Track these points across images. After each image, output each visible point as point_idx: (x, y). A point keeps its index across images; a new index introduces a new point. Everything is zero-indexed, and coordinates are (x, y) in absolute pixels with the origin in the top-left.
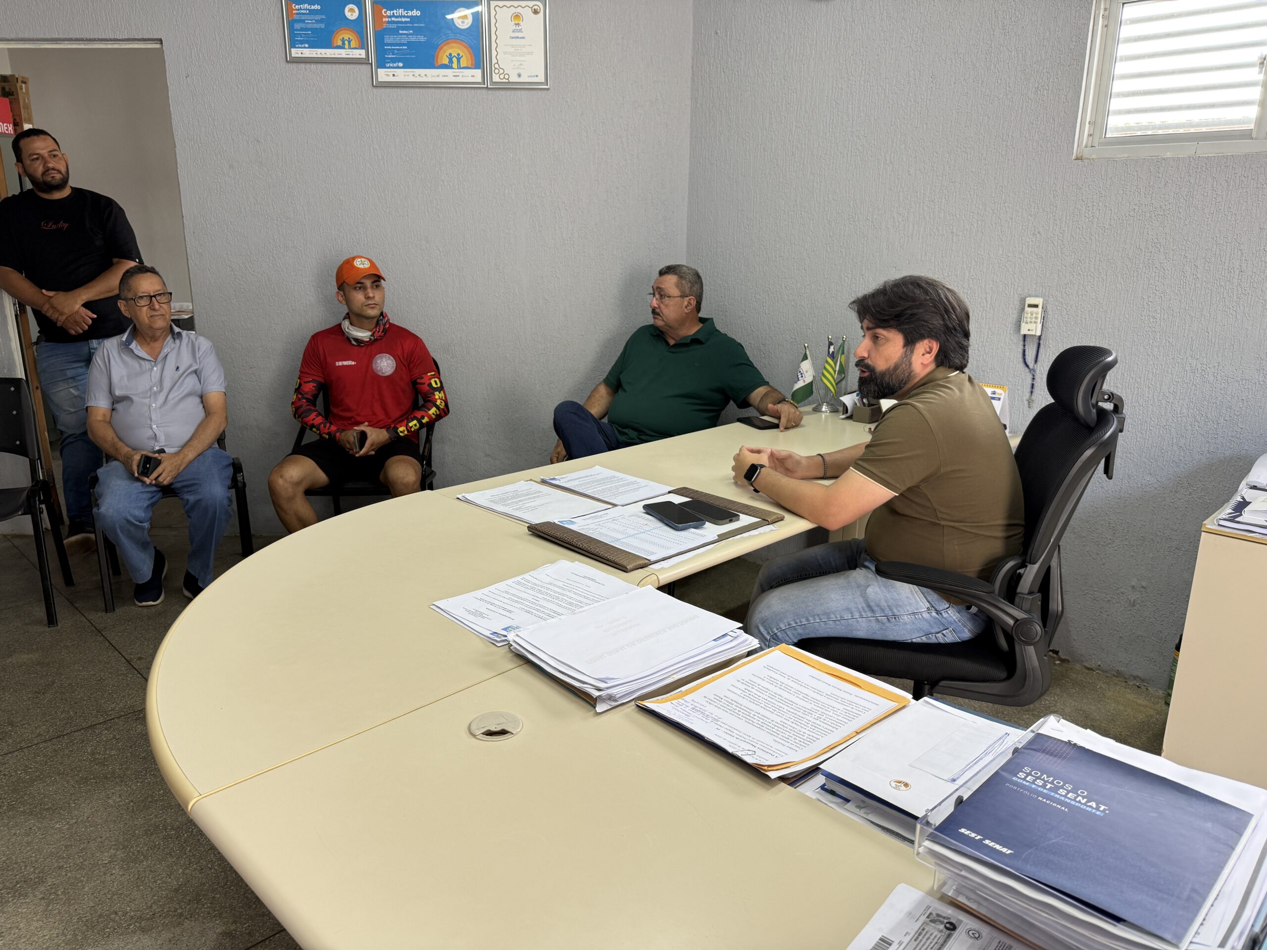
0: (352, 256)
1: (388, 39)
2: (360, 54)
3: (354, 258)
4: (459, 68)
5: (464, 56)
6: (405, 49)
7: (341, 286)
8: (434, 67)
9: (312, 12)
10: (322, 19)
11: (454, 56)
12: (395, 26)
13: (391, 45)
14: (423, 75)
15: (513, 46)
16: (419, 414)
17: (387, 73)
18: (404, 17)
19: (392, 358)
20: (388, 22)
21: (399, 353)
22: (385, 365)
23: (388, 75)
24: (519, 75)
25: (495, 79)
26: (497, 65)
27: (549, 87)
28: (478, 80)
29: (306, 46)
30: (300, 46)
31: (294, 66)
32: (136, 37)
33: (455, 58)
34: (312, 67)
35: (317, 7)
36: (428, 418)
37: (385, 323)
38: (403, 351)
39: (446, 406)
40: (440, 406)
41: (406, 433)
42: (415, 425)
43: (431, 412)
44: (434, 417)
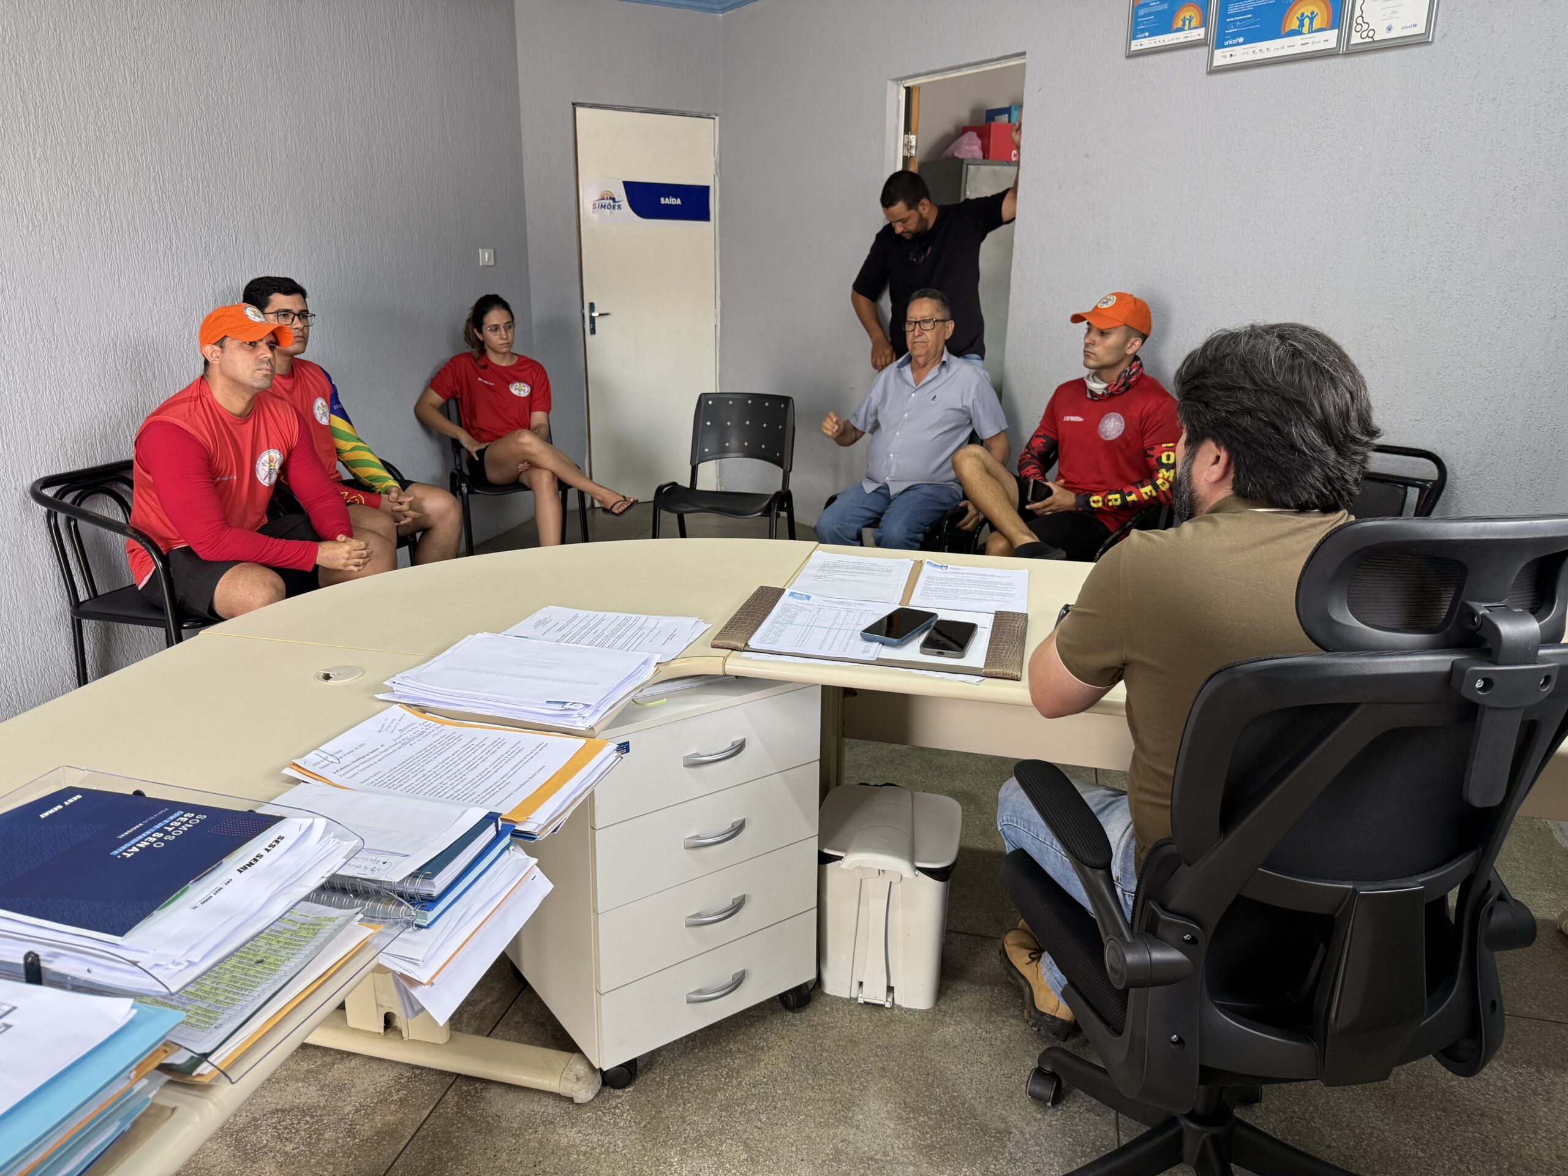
1: (1232, 9)
2: (1199, 34)
4: (1312, 30)
5: (1319, 14)
6: (1250, 18)
8: (1281, 36)
11: (1307, 16)
13: (1234, 15)
14: (1264, 50)
16: (1128, 490)
17: (1224, 54)
19: (1122, 419)
22: (1113, 427)
23: (1225, 57)
24: (1389, 29)
25: (1356, 39)
26: (1361, 18)
27: (1430, 40)
28: (1333, 44)
29: (1147, 34)
30: (1140, 36)
31: (1133, 61)
32: (1007, 54)
33: (1307, 18)
34: (1150, 59)
36: (1137, 496)
37: (1130, 377)
38: (1144, 413)
39: (1171, 488)
40: (1160, 486)
41: (1100, 504)
42: (1116, 500)
43: (1143, 490)
44: (1146, 497)
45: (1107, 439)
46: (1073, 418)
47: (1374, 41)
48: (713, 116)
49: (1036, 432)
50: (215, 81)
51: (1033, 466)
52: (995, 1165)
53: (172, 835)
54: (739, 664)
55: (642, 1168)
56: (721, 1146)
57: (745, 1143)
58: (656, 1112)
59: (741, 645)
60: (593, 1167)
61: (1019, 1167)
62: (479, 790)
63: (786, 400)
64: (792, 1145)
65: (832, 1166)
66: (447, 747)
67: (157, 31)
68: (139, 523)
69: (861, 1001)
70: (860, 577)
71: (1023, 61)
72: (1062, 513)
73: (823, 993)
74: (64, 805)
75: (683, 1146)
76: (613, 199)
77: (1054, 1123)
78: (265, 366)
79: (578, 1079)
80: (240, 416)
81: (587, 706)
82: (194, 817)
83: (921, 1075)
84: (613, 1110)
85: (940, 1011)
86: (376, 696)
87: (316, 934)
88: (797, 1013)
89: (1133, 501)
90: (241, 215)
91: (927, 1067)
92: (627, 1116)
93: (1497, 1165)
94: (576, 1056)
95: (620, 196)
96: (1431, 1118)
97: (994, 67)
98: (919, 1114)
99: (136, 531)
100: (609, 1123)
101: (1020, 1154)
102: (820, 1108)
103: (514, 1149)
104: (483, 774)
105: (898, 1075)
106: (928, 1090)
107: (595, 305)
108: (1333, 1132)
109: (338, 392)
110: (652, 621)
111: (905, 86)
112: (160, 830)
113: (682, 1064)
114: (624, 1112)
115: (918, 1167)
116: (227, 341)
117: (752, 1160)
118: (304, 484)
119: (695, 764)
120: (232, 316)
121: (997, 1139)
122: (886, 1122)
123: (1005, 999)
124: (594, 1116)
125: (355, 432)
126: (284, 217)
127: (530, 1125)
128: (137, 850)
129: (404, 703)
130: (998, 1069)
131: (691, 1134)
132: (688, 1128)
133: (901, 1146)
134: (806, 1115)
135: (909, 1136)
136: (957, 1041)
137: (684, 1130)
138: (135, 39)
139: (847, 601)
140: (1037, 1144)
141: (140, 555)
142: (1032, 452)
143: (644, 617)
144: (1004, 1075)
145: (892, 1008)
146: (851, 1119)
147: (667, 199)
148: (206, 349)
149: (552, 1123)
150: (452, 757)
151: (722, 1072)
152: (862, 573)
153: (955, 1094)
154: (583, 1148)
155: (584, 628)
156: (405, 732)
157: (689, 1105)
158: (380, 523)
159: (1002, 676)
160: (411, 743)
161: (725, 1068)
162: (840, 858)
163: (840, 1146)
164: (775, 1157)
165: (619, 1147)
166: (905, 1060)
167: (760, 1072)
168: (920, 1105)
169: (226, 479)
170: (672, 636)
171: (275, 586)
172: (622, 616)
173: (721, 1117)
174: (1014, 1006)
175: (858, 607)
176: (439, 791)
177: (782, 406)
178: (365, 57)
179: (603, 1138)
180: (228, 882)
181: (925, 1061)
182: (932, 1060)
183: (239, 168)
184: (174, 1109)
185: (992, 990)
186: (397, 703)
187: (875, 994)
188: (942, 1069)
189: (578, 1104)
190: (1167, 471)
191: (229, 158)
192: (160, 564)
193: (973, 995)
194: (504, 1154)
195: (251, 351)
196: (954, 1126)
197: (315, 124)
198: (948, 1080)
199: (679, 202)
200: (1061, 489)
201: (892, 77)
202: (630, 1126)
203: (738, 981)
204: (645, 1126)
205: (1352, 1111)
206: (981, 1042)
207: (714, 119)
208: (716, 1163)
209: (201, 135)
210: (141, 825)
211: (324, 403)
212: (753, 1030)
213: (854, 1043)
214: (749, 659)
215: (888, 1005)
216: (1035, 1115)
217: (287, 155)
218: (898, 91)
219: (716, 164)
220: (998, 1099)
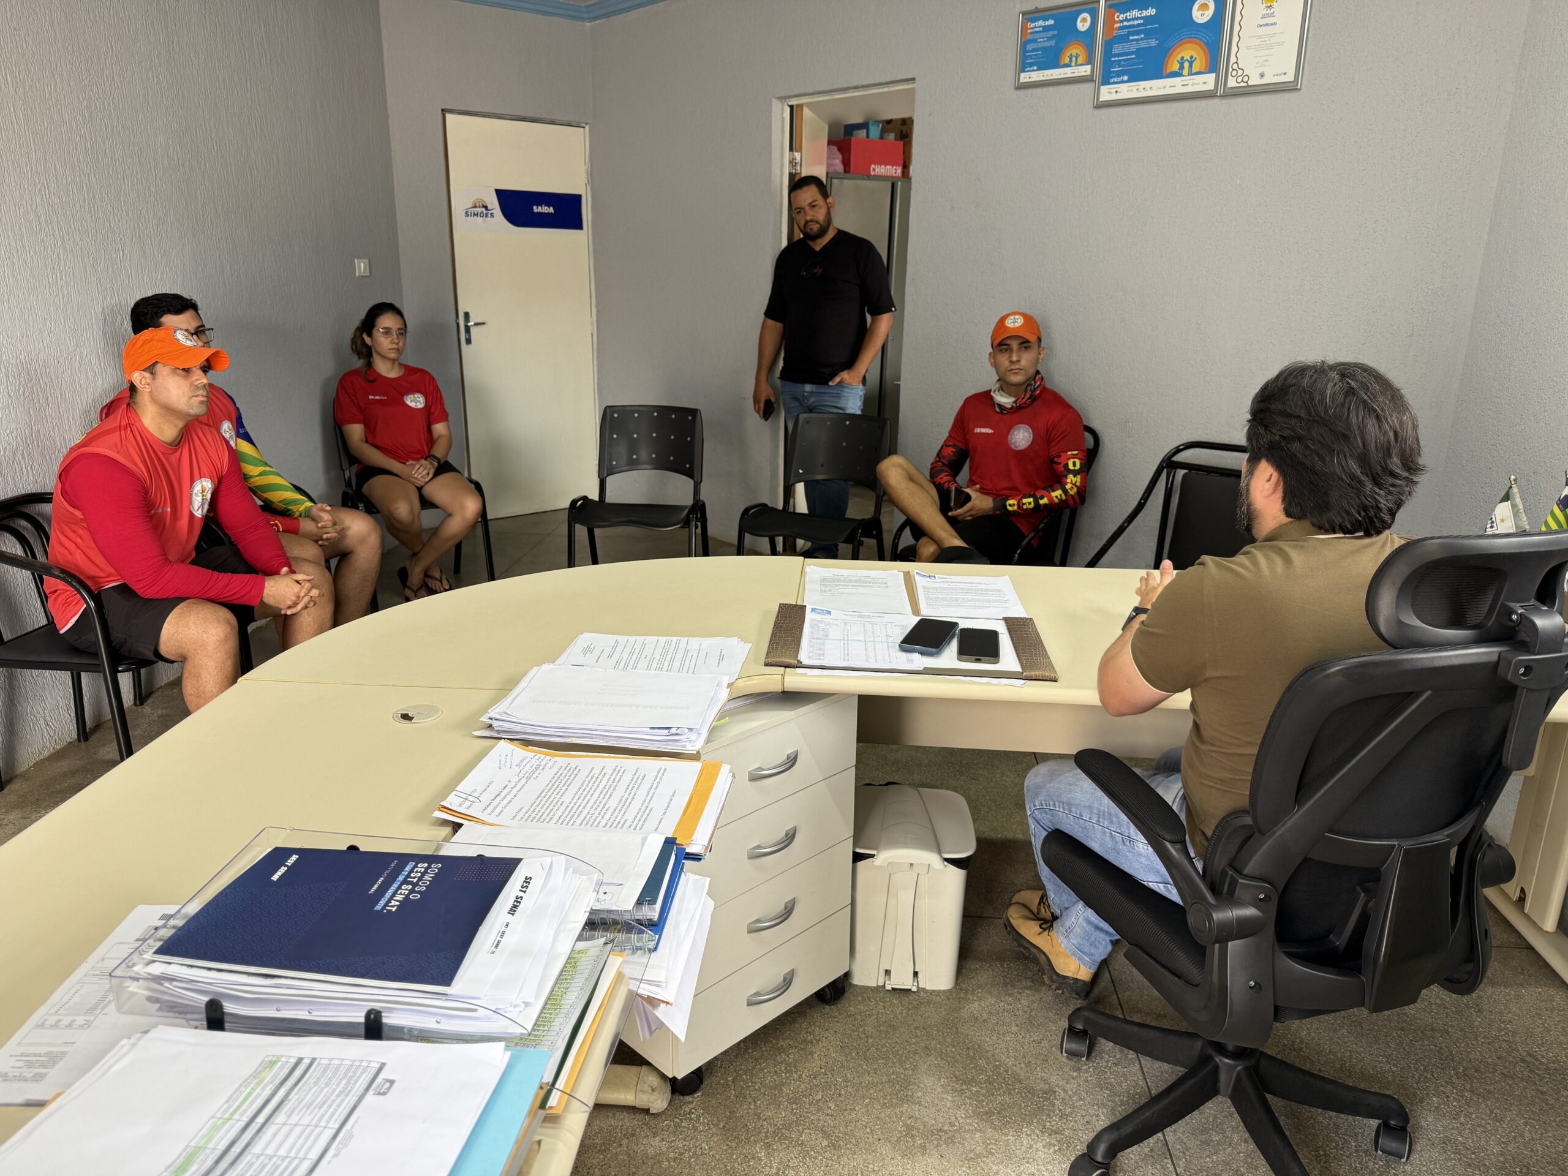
1: (1117, 49)
2: (1085, 70)
3: (1007, 316)
4: (1190, 74)
5: (1198, 59)
6: (1133, 58)
8: (1163, 76)
9: (1046, 29)
10: (1054, 35)
11: (1187, 60)
12: (1125, 32)
13: (1118, 55)
14: (1148, 88)
15: (1258, 37)
16: (1040, 494)
17: (1109, 90)
18: (1138, 18)
19: (1030, 430)
20: (1120, 28)
21: (1043, 425)
22: (1021, 437)
23: (1110, 93)
24: (1262, 75)
25: (1232, 83)
26: (1236, 65)
27: (1299, 87)
28: (1210, 86)
29: (1035, 68)
30: (1028, 69)
31: (1022, 92)
32: (897, 79)
33: (1187, 62)
34: (1038, 91)
35: (1051, 22)
36: (1049, 500)
37: (1035, 390)
38: (1049, 423)
39: (1078, 492)
40: (1069, 491)
41: (1015, 508)
42: (1030, 503)
43: (1054, 494)
44: (1056, 500)
45: (1017, 449)
46: (983, 430)
47: (1248, 86)
48: (583, 125)
49: (945, 441)
50: (97, 85)
51: (946, 474)
52: (1050, 1122)
53: (421, 886)
54: (795, 680)
55: (734, 1166)
56: (801, 1136)
57: (822, 1130)
58: (730, 1112)
59: (793, 662)
60: (687, 1171)
61: (1071, 1121)
62: (630, 815)
63: (694, 412)
64: (866, 1127)
65: (907, 1142)
66: (571, 778)
67: (38, 31)
68: (61, 562)
69: (888, 987)
70: (861, 590)
71: (911, 86)
72: (981, 517)
73: (851, 985)
74: (287, 866)
75: (766, 1141)
76: (486, 207)
77: (1089, 1078)
78: (201, 392)
79: (653, 1090)
80: (170, 444)
81: (690, 730)
82: (429, 867)
83: (962, 1050)
84: (688, 1116)
85: (961, 990)
86: (473, 733)
87: (574, 967)
88: (833, 1005)
89: (1045, 504)
90: (127, 228)
91: (965, 1041)
92: (704, 1120)
93: (1454, 1070)
94: (644, 1068)
95: (492, 204)
96: (1394, 1037)
97: (881, 90)
98: (971, 1085)
99: (63, 571)
100: (688, 1129)
101: (1069, 1110)
102: (881, 1090)
103: (605, 1164)
104: (623, 802)
105: (942, 1052)
106: (972, 1063)
107: (470, 315)
108: (1320, 1058)
109: (243, 416)
110: (694, 643)
111: (790, 104)
112: (405, 882)
113: (741, 1065)
114: (700, 1117)
115: (984, 1132)
116: (159, 367)
117: (834, 1145)
118: (234, 515)
119: (755, 778)
120: (162, 341)
121: (1045, 1099)
122: (945, 1096)
123: (1016, 973)
124: (672, 1123)
125: (261, 456)
126: (169, 230)
127: (613, 1139)
128: (398, 903)
129: (508, 739)
130: (1028, 1036)
131: (770, 1129)
132: (765, 1123)
133: (963, 1116)
134: (870, 1098)
135: (968, 1106)
136: (985, 1015)
137: (762, 1126)
138: (15, 41)
139: (866, 614)
140: (1081, 1099)
141: (63, 596)
142: (943, 460)
143: (684, 640)
144: (1034, 1041)
145: (918, 991)
146: (912, 1096)
147: (540, 207)
148: (134, 376)
149: (633, 1135)
150: (583, 788)
151: (781, 1068)
152: (861, 586)
153: (997, 1063)
154: (671, 1155)
155: (632, 653)
156: (522, 767)
157: (759, 1102)
158: (311, 551)
159: (1041, 678)
160: (535, 776)
161: (782, 1063)
162: (872, 856)
163: (909, 1122)
164: (853, 1140)
165: (705, 1150)
166: (944, 1038)
167: (815, 1063)
168: (969, 1077)
169: (160, 511)
170: (721, 657)
171: (229, 623)
172: (662, 639)
173: (793, 1109)
174: (1025, 978)
175: (879, 619)
176: (592, 821)
177: (690, 418)
178: (240, 59)
179: (687, 1143)
180: (507, 925)
181: (962, 1036)
182: (967, 1035)
183: (124, 178)
184: (539, 1142)
185: (1002, 966)
186: (501, 739)
187: (902, 980)
188: (979, 1042)
189: (653, 1114)
190: (1075, 476)
191: (113, 169)
192: (92, 604)
193: (986, 972)
194: (597, 1170)
195: (186, 377)
196: (1004, 1092)
197: (196, 130)
198: (987, 1052)
199: (551, 210)
200: (978, 494)
201: (778, 95)
202: (710, 1129)
203: (788, 982)
204: (724, 1127)
205: (1331, 1039)
206: (1006, 1014)
207: (584, 127)
208: (801, 1152)
209: (85, 144)
210: (382, 879)
211: (231, 426)
212: (797, 1026)
213: (894, 1028)
214: (805, 675)
215: (914, 989)
216: (1071, 1073)
217: (170, 164)
218: (783, 109)
219: (587, 173)
220: (1036, 1064)
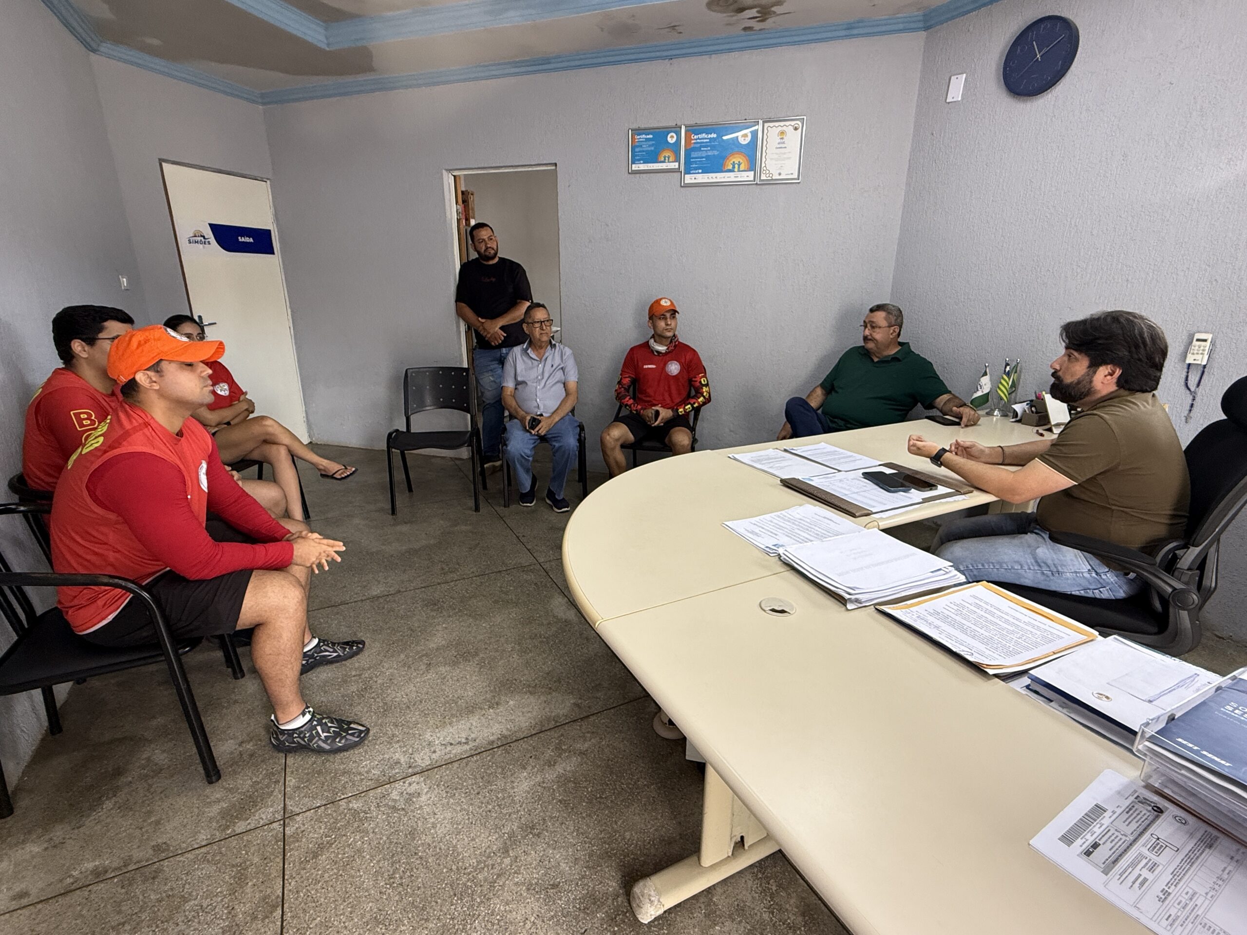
0: (660, 297)
1: (694, 155)
2: (674, 165)
3: (661, 299)
4: (739, 171)
5: (743, 163)
6: (704, 161)
7: (651, 318)
8: (722, 172)
9: (647, 140)
10: (653, 144)
12: (698, 145)
13: (695, 158)
14: (715, 177)
15: (777, 154)
16: (692, 401)
17: (691, 177)
18: (706, 139)
19: (678, 364)
20: (695, 143)
21: (683, 361)
22: (674, 368)
23: (691, 179)
24: (780, 174)
25: (763, 177)
26: (765, 167)
27: (800, 182)
28: (752, 178)
29: (642, 162)
30: (638, 162)
31: (633, 176)
33: (737, 165)
34: (643, 176)
35: (651, 136)
36: (698, 404)
38: (687, 360)
39: (709, 397)
40: (706, 396)
41: (683, 412)
42: (689, 408)
43: (699, 400)
44: (702, 402)
45: (673, 375)
46: (650, 366)
47: (772, 179)
49: (621, 375)
71: (555, 168)
76: (204, 237)
89: (697, 406)
95: (208, 234)
97: (535, 169)
111: (453, 174)
116: (164, 365)
147: (243, 238)
190: (706, 388)
199: (251, 240)
201: (445, 170)
207: (266, 182)
218: (450, 177)
